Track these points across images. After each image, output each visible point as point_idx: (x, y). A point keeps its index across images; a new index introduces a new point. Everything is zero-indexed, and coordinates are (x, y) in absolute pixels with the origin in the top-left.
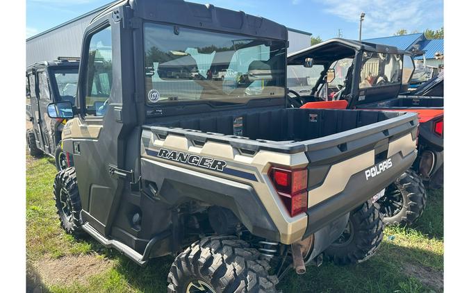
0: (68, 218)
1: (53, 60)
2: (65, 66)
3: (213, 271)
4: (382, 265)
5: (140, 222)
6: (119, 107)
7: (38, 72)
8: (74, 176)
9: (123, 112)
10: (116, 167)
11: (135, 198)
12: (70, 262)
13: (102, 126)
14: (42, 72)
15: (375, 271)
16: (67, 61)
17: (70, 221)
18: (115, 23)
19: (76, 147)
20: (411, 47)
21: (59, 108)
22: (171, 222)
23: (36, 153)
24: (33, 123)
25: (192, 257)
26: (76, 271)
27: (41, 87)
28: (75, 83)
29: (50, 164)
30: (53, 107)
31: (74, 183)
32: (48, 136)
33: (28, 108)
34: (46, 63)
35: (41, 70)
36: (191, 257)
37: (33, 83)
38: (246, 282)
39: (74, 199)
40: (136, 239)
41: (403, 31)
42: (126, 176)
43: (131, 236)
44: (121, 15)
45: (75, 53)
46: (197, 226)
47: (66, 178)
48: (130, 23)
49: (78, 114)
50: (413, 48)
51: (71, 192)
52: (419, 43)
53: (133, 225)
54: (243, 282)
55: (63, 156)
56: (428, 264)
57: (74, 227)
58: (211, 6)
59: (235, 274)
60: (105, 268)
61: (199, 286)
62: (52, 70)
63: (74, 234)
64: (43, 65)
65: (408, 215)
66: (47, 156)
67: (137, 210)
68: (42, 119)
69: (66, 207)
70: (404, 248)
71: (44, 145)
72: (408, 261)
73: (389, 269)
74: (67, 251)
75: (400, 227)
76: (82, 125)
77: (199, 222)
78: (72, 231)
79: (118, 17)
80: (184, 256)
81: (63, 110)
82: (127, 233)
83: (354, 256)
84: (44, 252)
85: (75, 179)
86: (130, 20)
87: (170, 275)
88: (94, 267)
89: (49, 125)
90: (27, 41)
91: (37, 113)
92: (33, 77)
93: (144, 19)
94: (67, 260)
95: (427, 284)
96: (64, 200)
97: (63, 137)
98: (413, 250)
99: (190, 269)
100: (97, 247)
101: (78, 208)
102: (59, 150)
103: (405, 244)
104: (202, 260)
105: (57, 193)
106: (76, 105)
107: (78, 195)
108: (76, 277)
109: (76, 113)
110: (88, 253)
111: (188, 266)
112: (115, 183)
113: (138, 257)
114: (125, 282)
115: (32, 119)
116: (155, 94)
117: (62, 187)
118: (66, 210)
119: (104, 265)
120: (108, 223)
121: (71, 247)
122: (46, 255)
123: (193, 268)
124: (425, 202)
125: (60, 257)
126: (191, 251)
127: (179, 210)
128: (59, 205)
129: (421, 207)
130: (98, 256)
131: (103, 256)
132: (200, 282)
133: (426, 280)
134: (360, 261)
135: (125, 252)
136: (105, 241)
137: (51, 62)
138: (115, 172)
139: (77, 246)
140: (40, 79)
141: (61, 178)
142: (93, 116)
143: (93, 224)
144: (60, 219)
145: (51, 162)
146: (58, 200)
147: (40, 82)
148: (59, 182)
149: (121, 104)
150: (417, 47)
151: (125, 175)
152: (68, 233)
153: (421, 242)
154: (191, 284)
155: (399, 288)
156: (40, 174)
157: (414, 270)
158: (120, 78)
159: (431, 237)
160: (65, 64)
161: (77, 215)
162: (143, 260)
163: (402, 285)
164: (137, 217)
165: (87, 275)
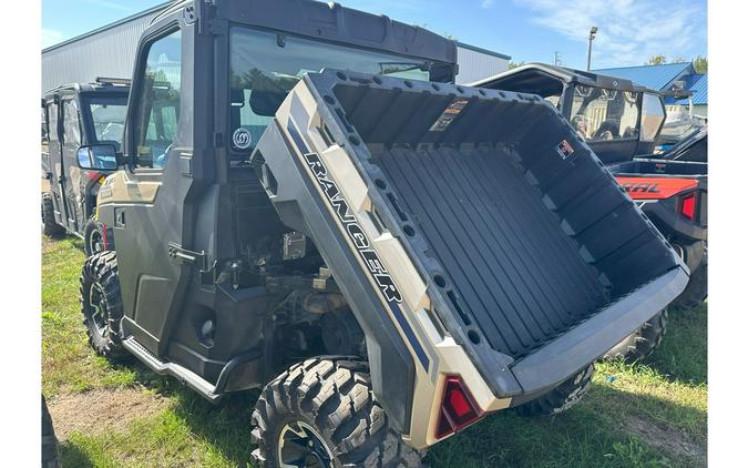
0: (101, 332)
1: (89, 82)
2: (106, 93)
3: (320, 404)
4: (591, 418)
5: (212, 334)
6: (187, 152)
7: (63, 101)
8: (113, 264)
9: (193, 161)
10: (179, 246)
11: (206, 295)
12: (102, 399)
13: (161, 183)
14: (69, 101)
15: (579, 425)
16: (110, 84)
17: (103, 336)
18: (188, 25)
19: (119, 216)
20: (670, 85)
21: (94, 154)
22: (262, 335)
23: (54, 231)
24: (51, 182)
25: (289, 384)
26: (111, 412)
27: (66, 125)
28: (121, 123)
29: (74, 249)
30: (85, 153)
31: (113, 274)
32: (75, 204)
33: (44, 158)
34: (77, 87)
35: (69, 97)
36: (287, 383)
37: (54, 118)
38: (368, 422)
39: (111, 300)
40: (205, 360)
41: (659, 59)
42: (195, 261)
43: (199, 356)
44: (197, 13)
45: (124, 72)
46: (304, 346)
47: (102, 266)
48: (210, 26)
49: (123, 164)
50: (674, 86)
51: (107, 289)
52: (685, 78)
53: (203, 339)
54: (363, 422)
55: (97, 236)
56: (663, 419)
57: (110, 345)
58: (337, 6)
59: (352, 409)
60: (156, 409)
61: (299, 431)
62: (87, 97)
63: (109, 356)
64: (73, 89)
65: (638, 343)
66: (73, 236)
67: (210, 314)
68: (66, 175)
69: (99, 314)
70: (629, 394)
71: (68, 217)
72: (633, 413)
73: (600, 423)
74: (97, 383)
75: (626, 363)
76: (129, 182)
77: (306, 340)
78: (106, 351)
79: (191, 17)
80: (277, 383)
81: (102, 158)
82: (192, 352)
83: (547, 402)
84: (60, 383)
85: (115, 269)
86: (210, 22)
87: (256, 414)
88: (139, 407)
89: (77, 185)
90: (44, 52)
91: (58, 166)
92: (55, 107)
93: (230, 22)
94: (98, 395)
95: (659, 449)
96: (96, 302)
97: (99, 201)
98: (644, 398)
99: (285, 403)
100: (145, 376)
101: (117, 314)
102: (92, 227)
103: (632, 389)
104: (304, 388)
105: (85, 292)
106: (121, 150)
107: (119, 293)
108: (109, 421)
109: (121, 162)
110: (130, 386)
111: (283, 398)
112: (178, 272)
113: (208, 388)
114: (185, 430)
115: (50, 176)
116: (244, 135)
117: (93, 281)
118: (98, 318)
119: (154, 405)
120: (163, 336)
121: (104, 376)
122: (63, 388)
123: (289, 402)
124: (664, 323)
125: (85, 391)
126: (288, 375)
127: (275, 317)
128: (88, 311)
129: (658, 330)
130: (145, 391)
131: (153, 391)
132: (300, 424)
133: (658, 443)
134: (557, 410)
135: (188, 380)
136: (158, 365)
137: (85, 85)
138: (178, 254)
139: (113, 376)
140: (66, 111)
141: (93, 267)
142: (148, 169)
143: (140, 338)
144: (88, 333)
145: (77, 246)
146: (86, 303)
147: (66, 116)
148: (89, 272)
149: (192, 149)
150: (681, 84)
151: (193, 258)
152: (99, 354)
153: (657, 386)
154: (287, 428)
155: (614, 452)
156: (58, 264)
157: (641, 428)
158: (191, 109)
159: (672, 380)
160: (108, 89)
161: (115, 326)
162: (215, 393)
163: (618, 446)
164: (208, 326)
165: (127, 420)
